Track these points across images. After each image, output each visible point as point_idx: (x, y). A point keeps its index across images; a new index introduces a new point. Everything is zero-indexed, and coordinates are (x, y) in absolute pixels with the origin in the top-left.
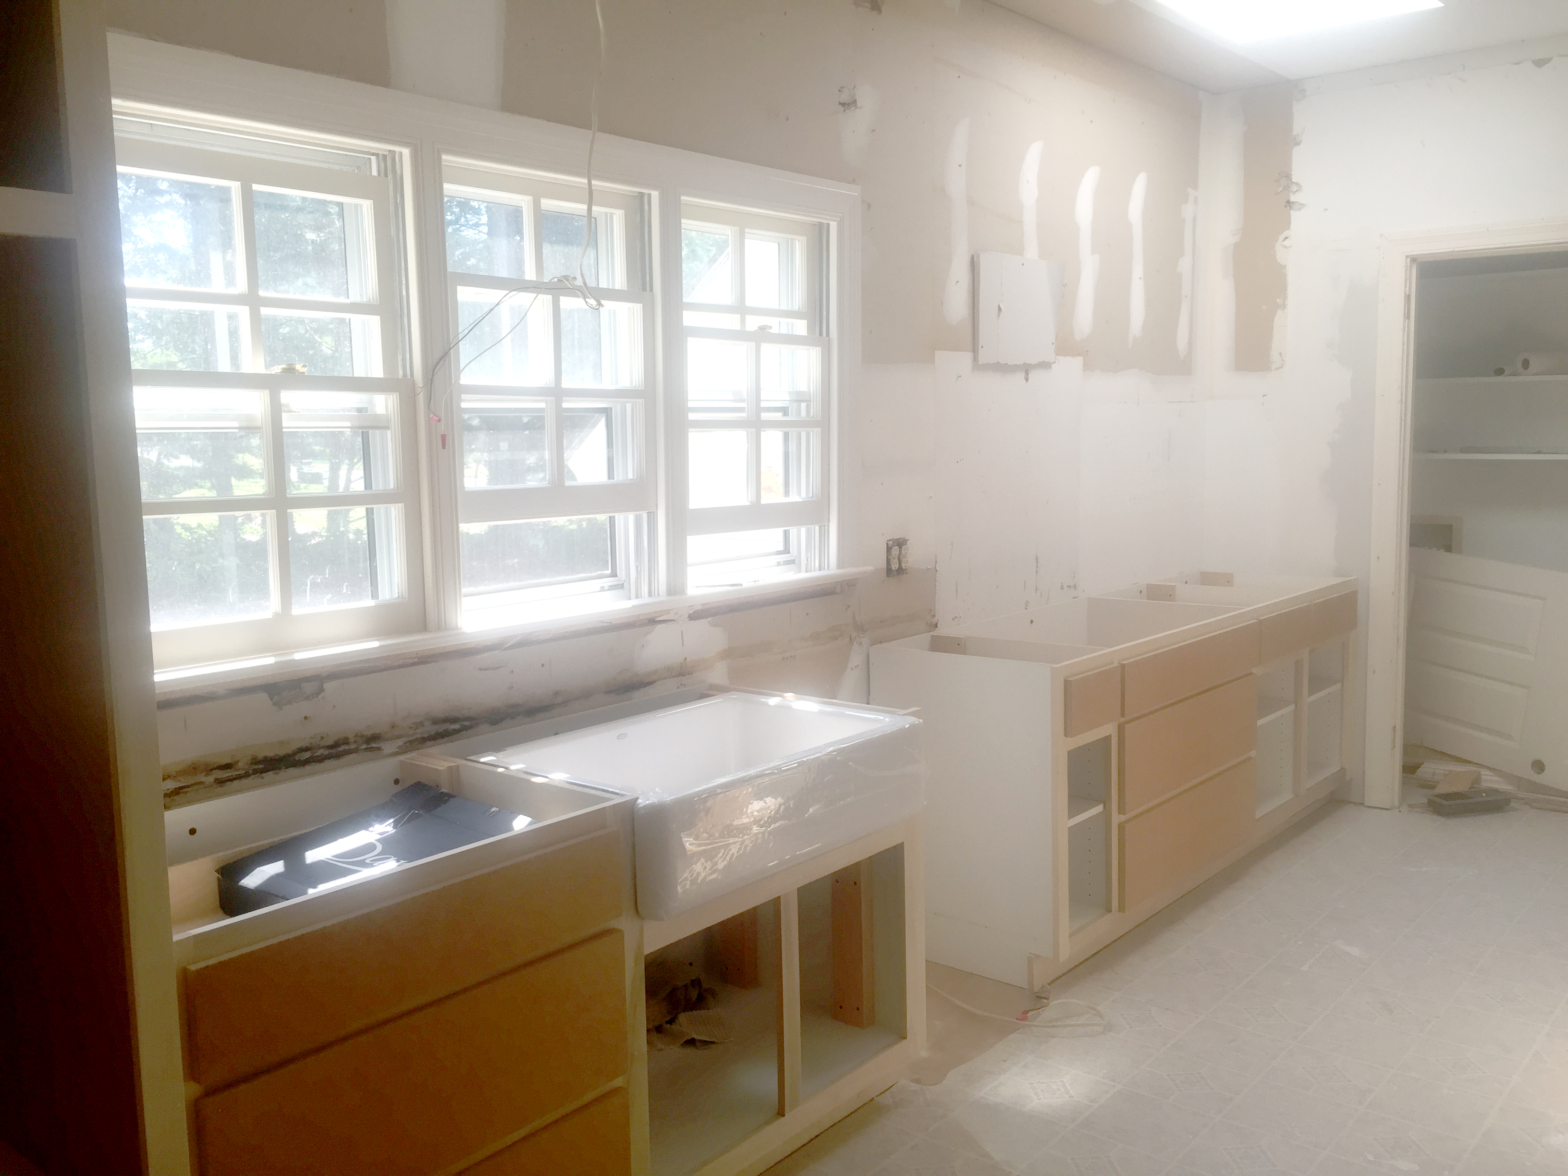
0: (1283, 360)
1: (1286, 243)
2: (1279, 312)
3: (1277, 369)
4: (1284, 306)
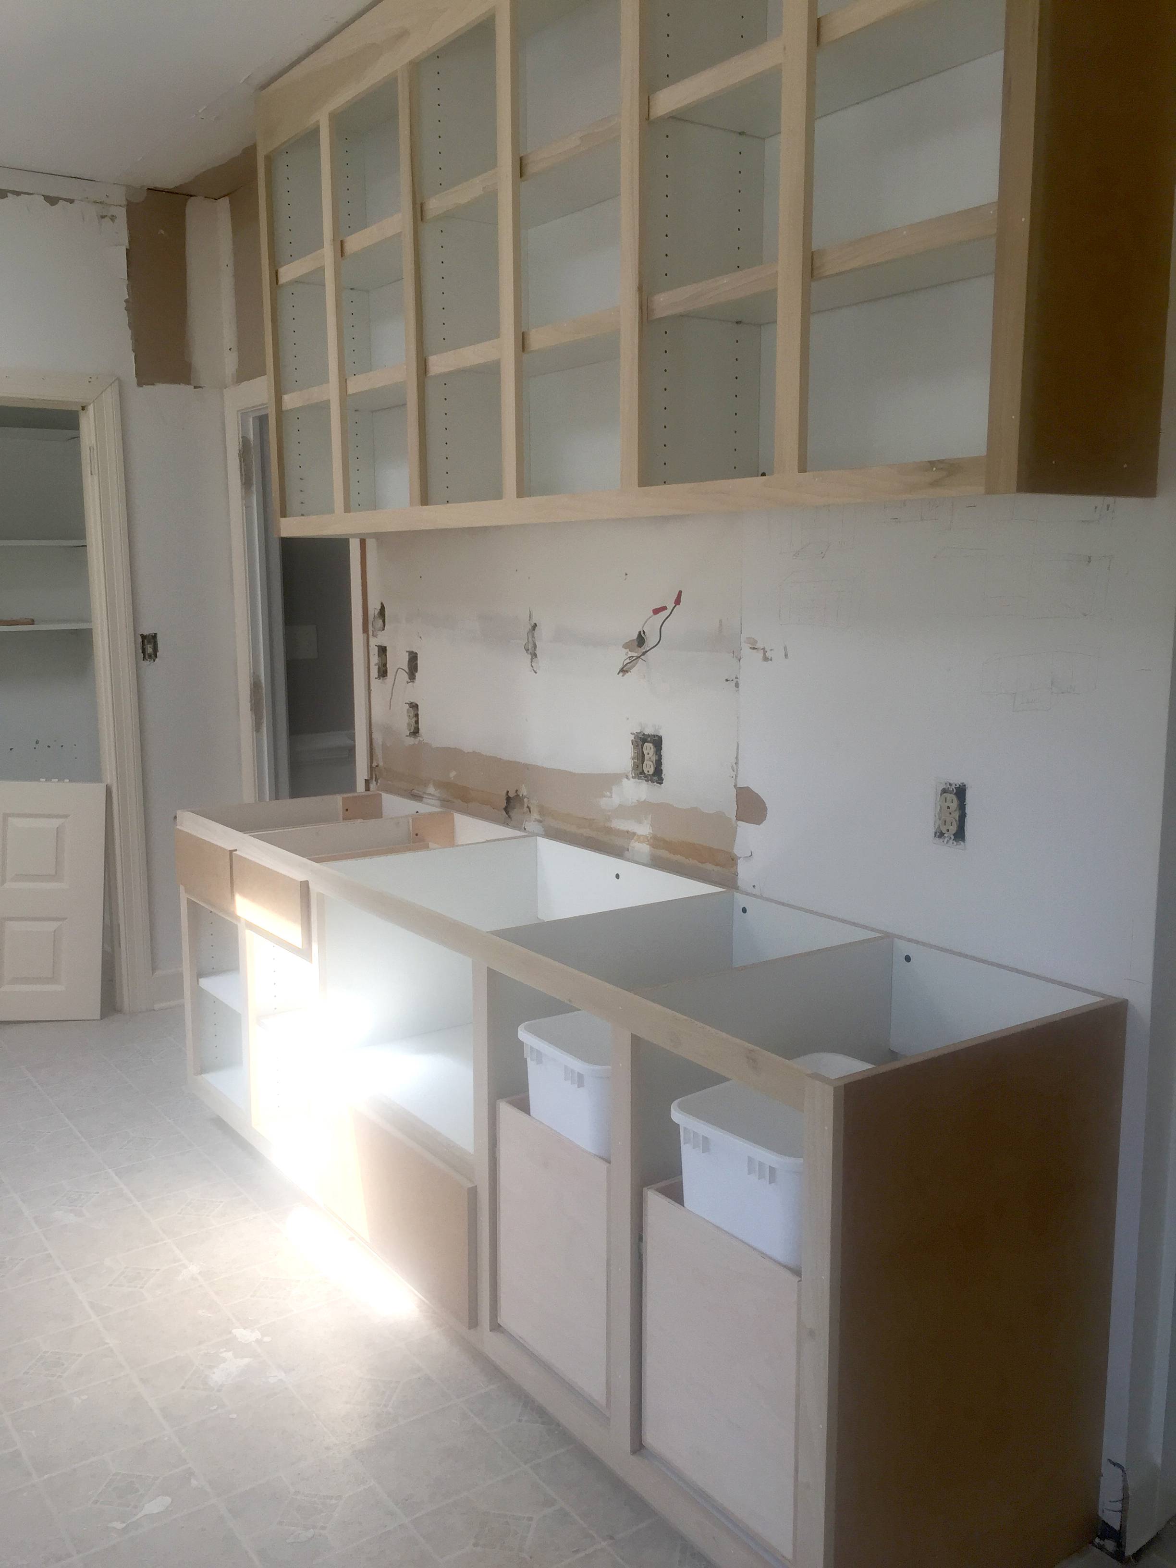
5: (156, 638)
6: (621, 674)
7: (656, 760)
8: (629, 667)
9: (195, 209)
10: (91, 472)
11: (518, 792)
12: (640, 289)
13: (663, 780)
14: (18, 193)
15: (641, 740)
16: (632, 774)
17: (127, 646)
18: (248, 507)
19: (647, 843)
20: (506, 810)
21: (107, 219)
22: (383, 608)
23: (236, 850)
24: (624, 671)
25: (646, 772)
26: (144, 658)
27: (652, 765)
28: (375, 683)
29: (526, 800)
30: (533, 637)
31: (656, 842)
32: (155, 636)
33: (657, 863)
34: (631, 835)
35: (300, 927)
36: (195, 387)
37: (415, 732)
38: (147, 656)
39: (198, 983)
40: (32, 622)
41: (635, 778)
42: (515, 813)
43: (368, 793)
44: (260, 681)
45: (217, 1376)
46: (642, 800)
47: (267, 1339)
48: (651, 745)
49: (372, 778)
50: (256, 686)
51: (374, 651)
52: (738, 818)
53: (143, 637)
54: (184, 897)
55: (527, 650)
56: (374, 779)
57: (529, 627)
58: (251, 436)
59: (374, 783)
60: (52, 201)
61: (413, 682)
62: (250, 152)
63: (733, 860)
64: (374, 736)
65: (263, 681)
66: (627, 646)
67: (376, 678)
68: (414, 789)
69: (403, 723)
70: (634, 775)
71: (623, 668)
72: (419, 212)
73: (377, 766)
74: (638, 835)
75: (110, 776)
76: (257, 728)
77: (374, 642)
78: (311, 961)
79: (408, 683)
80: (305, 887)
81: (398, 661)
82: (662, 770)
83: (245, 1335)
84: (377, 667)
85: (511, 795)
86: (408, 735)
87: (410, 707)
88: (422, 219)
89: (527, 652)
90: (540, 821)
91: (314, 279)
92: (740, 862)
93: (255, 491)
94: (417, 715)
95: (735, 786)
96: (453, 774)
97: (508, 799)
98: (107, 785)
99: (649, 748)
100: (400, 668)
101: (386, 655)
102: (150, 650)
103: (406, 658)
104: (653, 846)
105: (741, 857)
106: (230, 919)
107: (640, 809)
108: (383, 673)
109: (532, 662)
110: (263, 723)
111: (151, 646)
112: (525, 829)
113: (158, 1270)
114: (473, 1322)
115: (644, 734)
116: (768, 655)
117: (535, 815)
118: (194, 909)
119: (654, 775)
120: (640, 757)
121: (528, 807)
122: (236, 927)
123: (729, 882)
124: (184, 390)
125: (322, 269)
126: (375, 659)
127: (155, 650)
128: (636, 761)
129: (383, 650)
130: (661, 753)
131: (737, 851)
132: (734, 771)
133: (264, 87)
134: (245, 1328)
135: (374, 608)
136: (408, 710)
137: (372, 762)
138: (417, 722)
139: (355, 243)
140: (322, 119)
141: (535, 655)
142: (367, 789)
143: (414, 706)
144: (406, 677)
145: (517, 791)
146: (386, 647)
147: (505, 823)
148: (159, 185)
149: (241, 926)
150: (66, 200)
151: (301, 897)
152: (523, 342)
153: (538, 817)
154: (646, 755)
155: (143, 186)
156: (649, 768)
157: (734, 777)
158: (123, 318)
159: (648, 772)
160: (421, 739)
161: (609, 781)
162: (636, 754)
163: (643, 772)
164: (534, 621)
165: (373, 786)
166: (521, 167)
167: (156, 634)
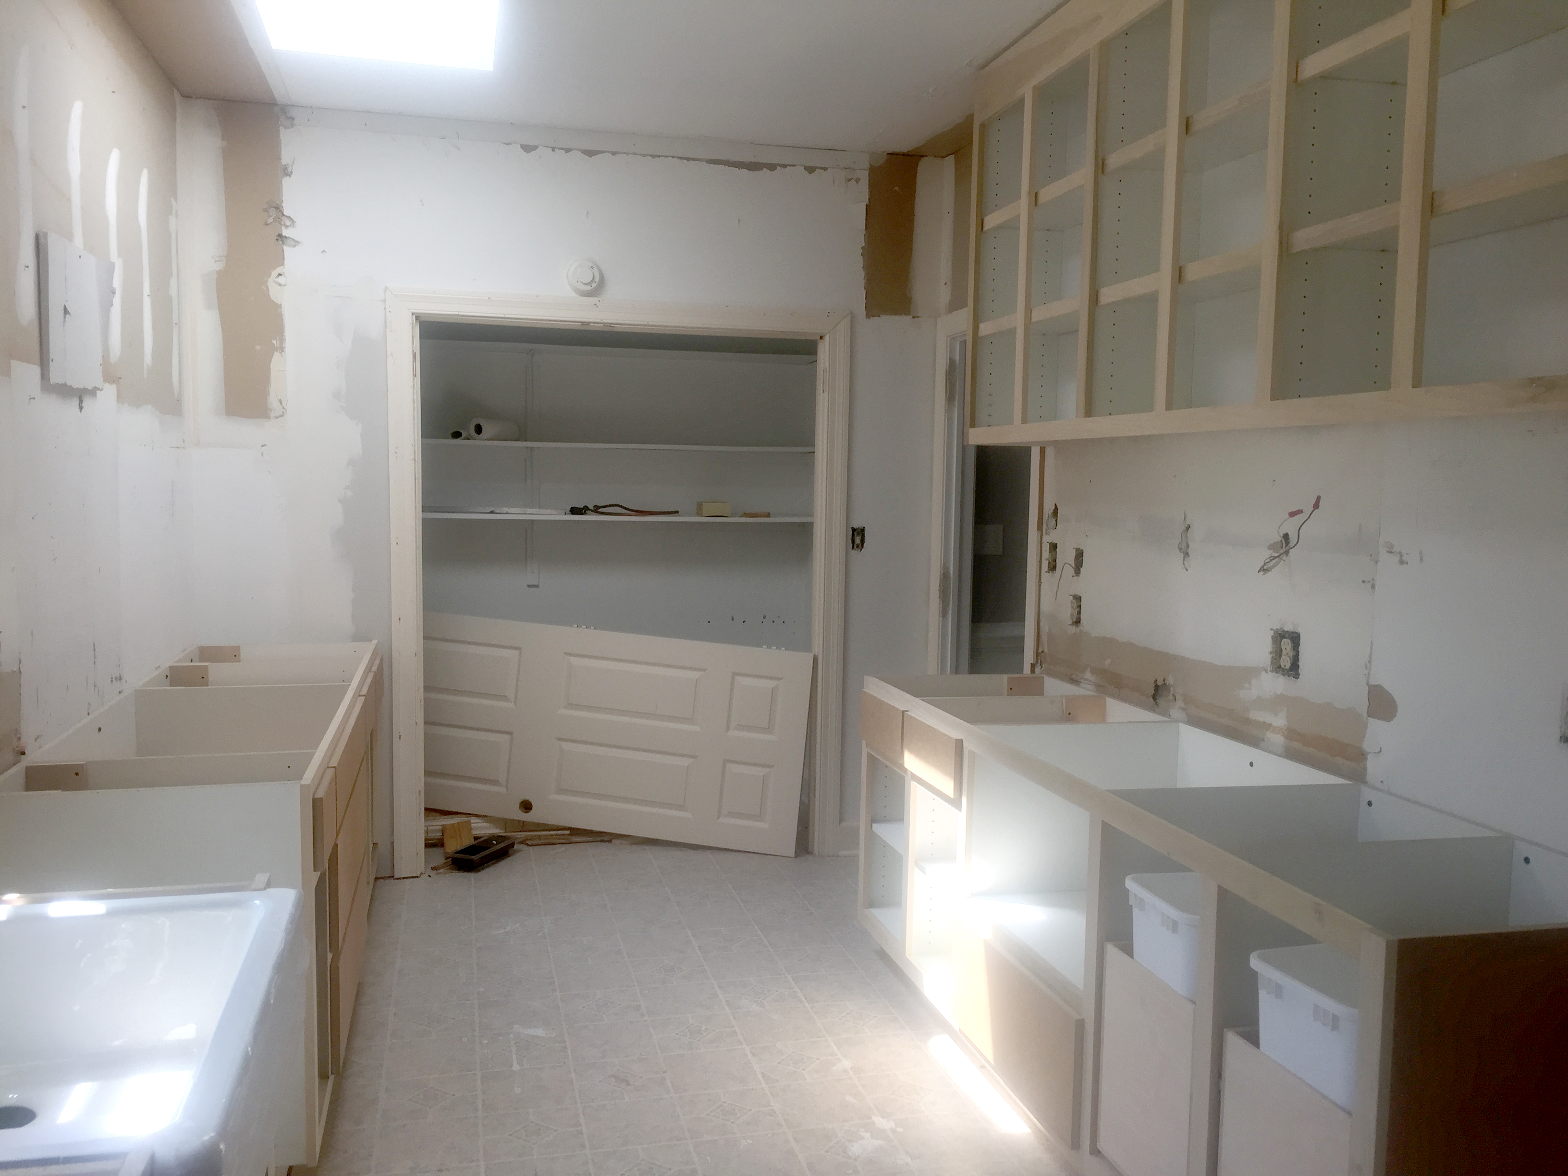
0: (283, 408)
1: (281, 280)
2: (277, 355)
3: (277, 417)
4: (282, 349)
5: (864, 531)
6: (1261, 573)
7: (1293, 656)
8: (1269, 566)
9: (924, 167)
10: (823, 391)
11: (1166, 681)
12: (1281, 227)
13: (1299, 675)
14: (785, 166)
15: (1280, 636)
16: (1270, 668)
17: (840, 538)
18: (950, 420)
19: (1282, 734)
20: (1154, 697)
21: (853, 182)
22: (1056, 508)
23: (908, 711)
24: (1264, 570)
25: (1283, 666)
26: (853, 548)
27: (1289, 661)
28: (1045, 576)
29: (1172, 689)
30: (1186, 537)
31: (1291, 734)
32: (863, 530)
33: (1291, 754)
34: (1267, 726)
35: (953, 780)
36: (914, 317)
37: (1077, 622)
38: (855, 546)
39: (871, 827)
40: (768, 516)
41: (1273, 672)
42: (1161, 701)
43: (1033, 675)
44: (949, 572)
45: (855, 1149)
46: (1279, 693)
47: (899, 1130)
48: (1289, 641)
49: (1037, 662)
50: (945, 577)
51: (1046, 548)
52: (1369, 715)
53: (854, 530)
54: (865, 750)
55: (1180, 549)
56: (1039, 664)
57: (1183, 528)
58: (957, 358)
59: (1039, 667)
60: (810, 170)
61: (1078, 576)
62: (970, 118)
63: (1362, 756)
64: (1042, 625)
65: (951, 573)
66: (1271, 547)
67: (1046, 572)
68: (1073, 675)
69: (1067, 612)
70: (1272, 669)
71: (1263, 567)
72: (1100, 166)
73: (1043, 652)
74: (1273, 726)
75: (817, 647)
76: (944, 613)
77: (1047, 539)
78: (961, 811)
79: (1073, 576)
80: (959, 744)
81: (1066, 556)
82: (1299, 666)
83: (881, 1122)
84: (1048, 561)
85: (1160, 683)
86: (1071, 624)
87: (1074, 599)
88: (1103, 172)
89: (1180, 552)
90: (1183, 709)
91: (1011, 226)
92: (1369, 757)
93: (957, 406)
94: (1080, 607)
95: (1367, 684)
96: (1108, 662)
97: (1157, 688)
98: (814, 655)
99: (1286, 644)
100: (1067, 563)
101: (1056, 552)
102: (858, 540)
103: (1073, 554)
104: (1286, 737)
105: (1370, 753)
106: (900, 772)
107: (1278, 702)
108: (1053, 567)
109: (1184, 560)
110: (949, 609)
111: (860, 537)
112: (1170, 716)
113: (818, 1059)
114: (1075, 1144)
115: (1283, 630)
116: (1405, 558)
117: (1180, 703)
118: (872, 760)
119: (1291, 669)
120: (1278, 653)
121: (1174, 695)
122: (904, 778)
123: (1359, 776)
124: (903, 320)
125: (1018, 216)
126: (1046, 554)
127: (863, 541)
128: (1274, 655)
129: (1054, 547)
130: (1298, 649)
131: (1367, 746)
132: (1366, 668)
133: (983, 67)
134: (883, 1117)
135: (1048, 509)
136: (1072, 602)
137: (1037, 649)
138: (1079, 613)
139: (1047, 194)
140: (1027, 92)
141: (1187, 554)
142: (1033, 671)
143: (1078, 598)
144: (1072, 571)
145: (1164, 680)
146: (1056, 544)
147: (1152, 710)
148: (896, 150)
149: (908, 778)
150: (822, 168)
151: (956, 753)
152: (1179, 275)
153: (1182, 705)
154: (1284, 650)
155: (884, 152)
156: (1286, 662)
157: (1367, 675)
158: (859, 262)
159: (1285, 666)
160: (1082, 629)
161: (1249, 673)
162: (1275, 649)
163: (1280, 667)
164: (1188, 522)
165: (1038, 670)
166: (1187, 126)
167: (864, 527)
